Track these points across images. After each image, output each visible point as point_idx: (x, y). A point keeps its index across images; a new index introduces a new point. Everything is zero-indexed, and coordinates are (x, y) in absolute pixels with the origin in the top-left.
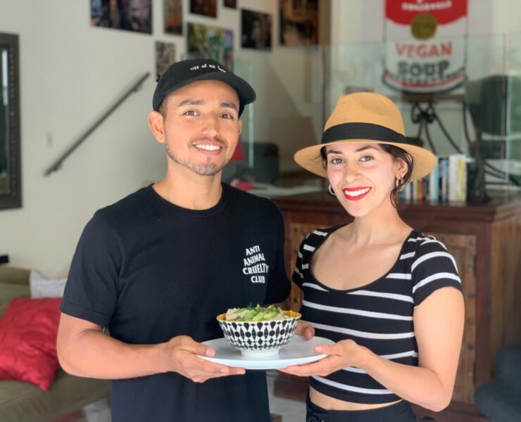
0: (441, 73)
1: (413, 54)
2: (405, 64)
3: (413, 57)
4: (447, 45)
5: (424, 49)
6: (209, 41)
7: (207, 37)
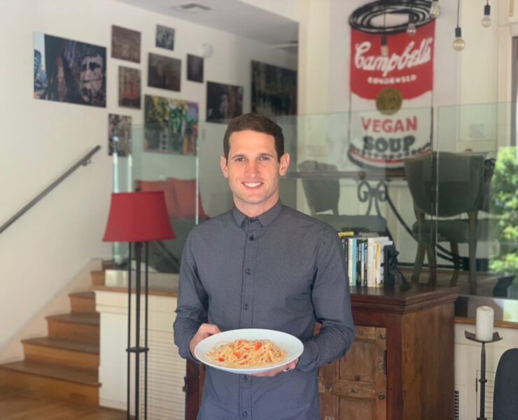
0: (406, 149)
1: (378, 129)
2: (371, 138)
3: (378, 132)
4: (412, 120)
5: (389, 124)
6: (170, 113)
7: (168, 110)
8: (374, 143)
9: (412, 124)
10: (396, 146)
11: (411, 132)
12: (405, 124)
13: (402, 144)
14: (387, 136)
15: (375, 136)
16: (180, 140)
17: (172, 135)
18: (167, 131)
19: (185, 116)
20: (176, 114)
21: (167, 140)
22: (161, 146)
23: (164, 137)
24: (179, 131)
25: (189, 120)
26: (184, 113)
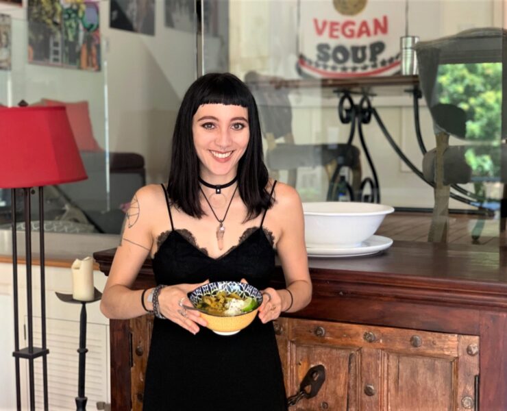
0: (373, 58)
1: (335, 33)
2: (327, 46)
3: (336, 37)
4: (381, 21)
5: (351, 27)
6: (62, 13)
7: (59, 9)
8: (330, 52)
9: (382, 26)
10: (360, 55)
11: (380, 37)
12: (371, 26)
13: (368, 52)
14: (348, 43)
15: (333, 43)
16: (77, 49)
17: (66, 42)
18: (59, 37)
19: (82, 19)
20: (70, 15)
21: (59, 49)
22: (52, 57)
23: (56, 44)
24: (76, 37)
25: (88, 24)
26: (80, 14)
